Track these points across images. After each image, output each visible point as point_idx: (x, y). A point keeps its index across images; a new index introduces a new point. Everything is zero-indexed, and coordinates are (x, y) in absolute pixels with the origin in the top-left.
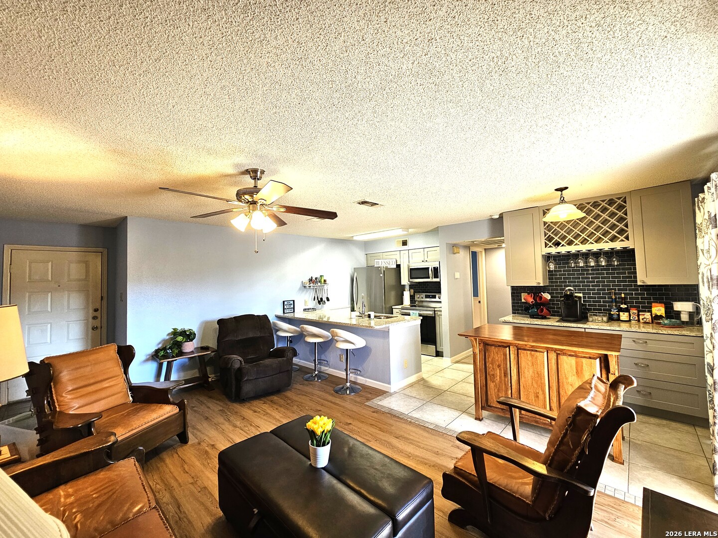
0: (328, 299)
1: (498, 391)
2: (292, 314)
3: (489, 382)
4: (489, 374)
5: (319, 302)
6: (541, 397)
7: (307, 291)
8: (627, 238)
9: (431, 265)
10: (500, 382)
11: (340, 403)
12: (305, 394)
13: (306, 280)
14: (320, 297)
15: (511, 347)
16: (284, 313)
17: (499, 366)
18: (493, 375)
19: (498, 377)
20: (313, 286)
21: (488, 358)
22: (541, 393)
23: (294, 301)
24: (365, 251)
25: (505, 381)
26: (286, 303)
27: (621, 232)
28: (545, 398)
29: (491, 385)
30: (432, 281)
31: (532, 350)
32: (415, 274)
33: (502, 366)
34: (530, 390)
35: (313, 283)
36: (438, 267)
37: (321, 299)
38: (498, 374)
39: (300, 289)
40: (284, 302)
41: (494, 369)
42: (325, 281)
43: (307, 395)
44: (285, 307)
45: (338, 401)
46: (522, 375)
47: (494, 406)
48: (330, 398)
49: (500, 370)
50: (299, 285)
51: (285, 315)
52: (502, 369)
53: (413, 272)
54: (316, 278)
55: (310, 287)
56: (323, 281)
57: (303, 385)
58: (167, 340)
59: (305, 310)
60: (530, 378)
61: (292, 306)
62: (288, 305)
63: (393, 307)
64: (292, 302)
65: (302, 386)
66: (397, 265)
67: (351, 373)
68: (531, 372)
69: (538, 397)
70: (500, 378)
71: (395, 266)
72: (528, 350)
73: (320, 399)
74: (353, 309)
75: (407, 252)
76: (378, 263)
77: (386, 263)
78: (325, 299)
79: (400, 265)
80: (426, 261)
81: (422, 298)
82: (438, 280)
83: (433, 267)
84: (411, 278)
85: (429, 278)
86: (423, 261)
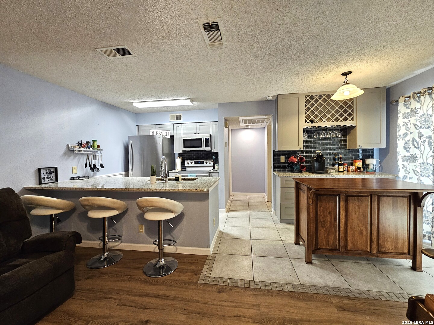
0: (102, 166)
1: (328, 234)
2: (54, 184)
3: (320, 228)
4: (320, 221)
5: (92, 169)
6: (364, 233)
7: (75, 157)
8: (352, 119)
9: (203, 136)
10: (330, 226)
11: (167, 293)
12: (104, 296)
13: (74, 143)
14: (93, 164)
15: (341, 195)
16: (40, 183)
17: (330, 213)
18: (324, 221)
19: (329, 223)
20: (85, 151)
21: (320, 207)
22: (364, 229)
23: (56, 169)
24: (136, 122)
25: (334, 225)
26: (42, 171)
27: (350, 115)
28: (367, 233)
29: (322, 231)
30: (203, 149)
31: (359, 196)
32: (188, 143)
33: (332, 213)
34: (355, 229)
35: (84, 147)
36: (209, 138)
37: (94, 165)
38: (329, 220)
39: (65, 154)
40: (39, 170)
41: (325, 216)
42: (98, 146)
43: (108, 296)
44: (43, 176)
45: (162, 290)
46: (349, 217)
47: (324, 248)
48: (147, 288)
49: (331, 216)
50: (63, 149)
51: (43, 186)
52: (333, 215)
53: (187, 142)
54: (87, 143)
55: (80, 151)
56: (96, 146)
57: (91, 278)
60: (356, 219)
61: (53, 174)
62: (47, 174)
63: (169, 172)
65: (89, 281)
66: (171, 136)
68: (357, 214)
69: (362, 233)
70: (331, 222)
71: (169, 137)
72: (356, 196)
73: (133, 298)
74: (127, 175)
75: (180, 125)
76: (153, 133)
77: (161, 133)
78: (98, 166)
79: (173, 136)
80: (198, 133)
81: (192, 164)
82: (209, 149)
83: (205, 139)
84: (184, 147)
85: (201, 147)
86: (195, 133)
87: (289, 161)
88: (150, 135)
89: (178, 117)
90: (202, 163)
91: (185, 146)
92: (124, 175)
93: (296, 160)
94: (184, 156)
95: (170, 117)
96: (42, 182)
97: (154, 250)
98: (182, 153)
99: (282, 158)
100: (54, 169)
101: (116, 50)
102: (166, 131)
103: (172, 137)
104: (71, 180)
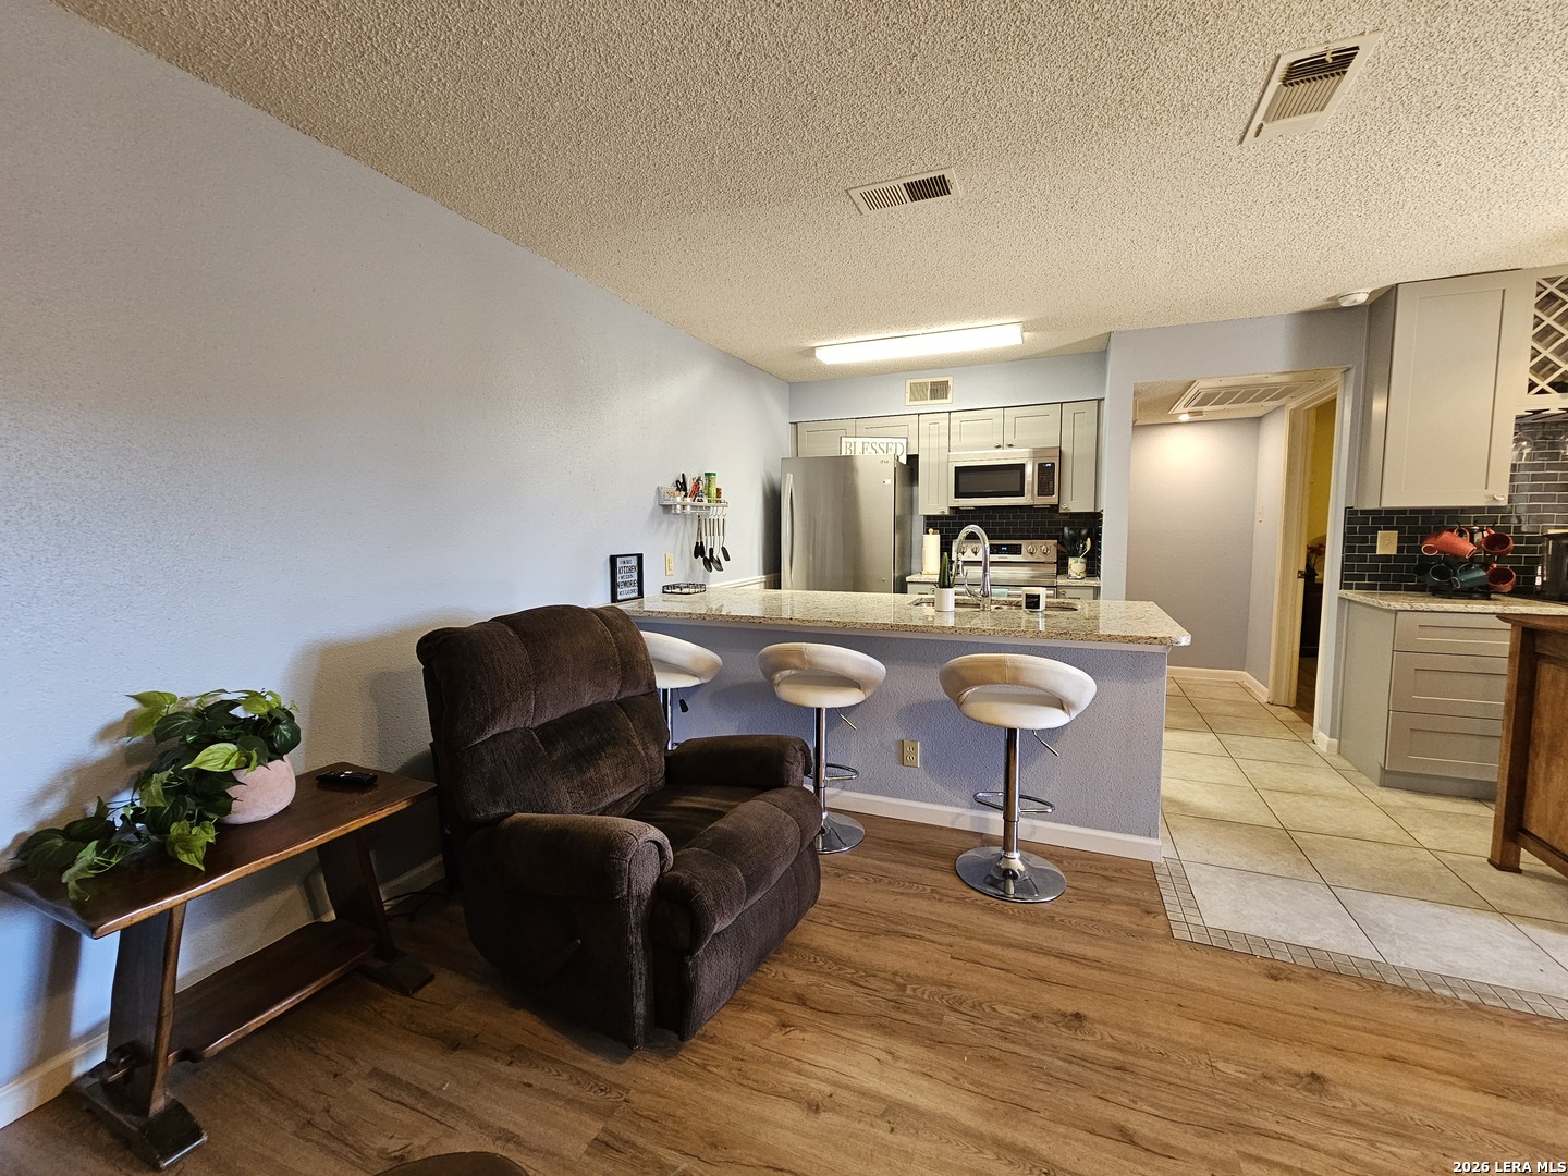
0: (726, 554)
2: (635, 602)
5: (707, 564)
7: (674, 524)
9: (1032, 456)
13: (668, 483)
14: (709, 547)
16: (614, 599)
20: (693, 508)
23: (640, 557)
24: (794, 410)
26: (618, 563)
30: (1029, 502)
36: (1053, 464)
37: (712, 552)
39: (652, 515)
40: (613, 559)
42: (719, 492)
44: (618, 578)
50: (650, 501)
54: (696, 482)
55: (683, 507)
56: (714, 492)
58: (100, 765)
59: (667, 589)
61: (636, 575)
62: (624, 569)
63: (907, 579)
64: (634, 561)
66: (909, 457)
67: (1026, 815)
71: (903, 460)
74: (775, 583)
75: (943, 419)
76: (852, 448)
77: (877, 447)
78: (718, 554)
79: (916, 457)
80: (1011, 446)
81: (976, 553)
82: (1053, 500)
83: (1039, 464)
84: (958, 495)
85: (1021, 493)
86: (999, 447)
87: (1429, 549)
88: (843, 454)
89: (939, 390)
90: (1016, 550)
91: (961, 491)
92: (763, 584)
93: (1466, 547)
94: (947, 527)
95: (908, 390)
96: (620, 597)
97: (953, 823)
98: (946, 516)
99: (1383, 537)
100: (635, 557)
101: (910, 187)
102: (894, 440)
103: (913, 460)
104: (664, 592)
